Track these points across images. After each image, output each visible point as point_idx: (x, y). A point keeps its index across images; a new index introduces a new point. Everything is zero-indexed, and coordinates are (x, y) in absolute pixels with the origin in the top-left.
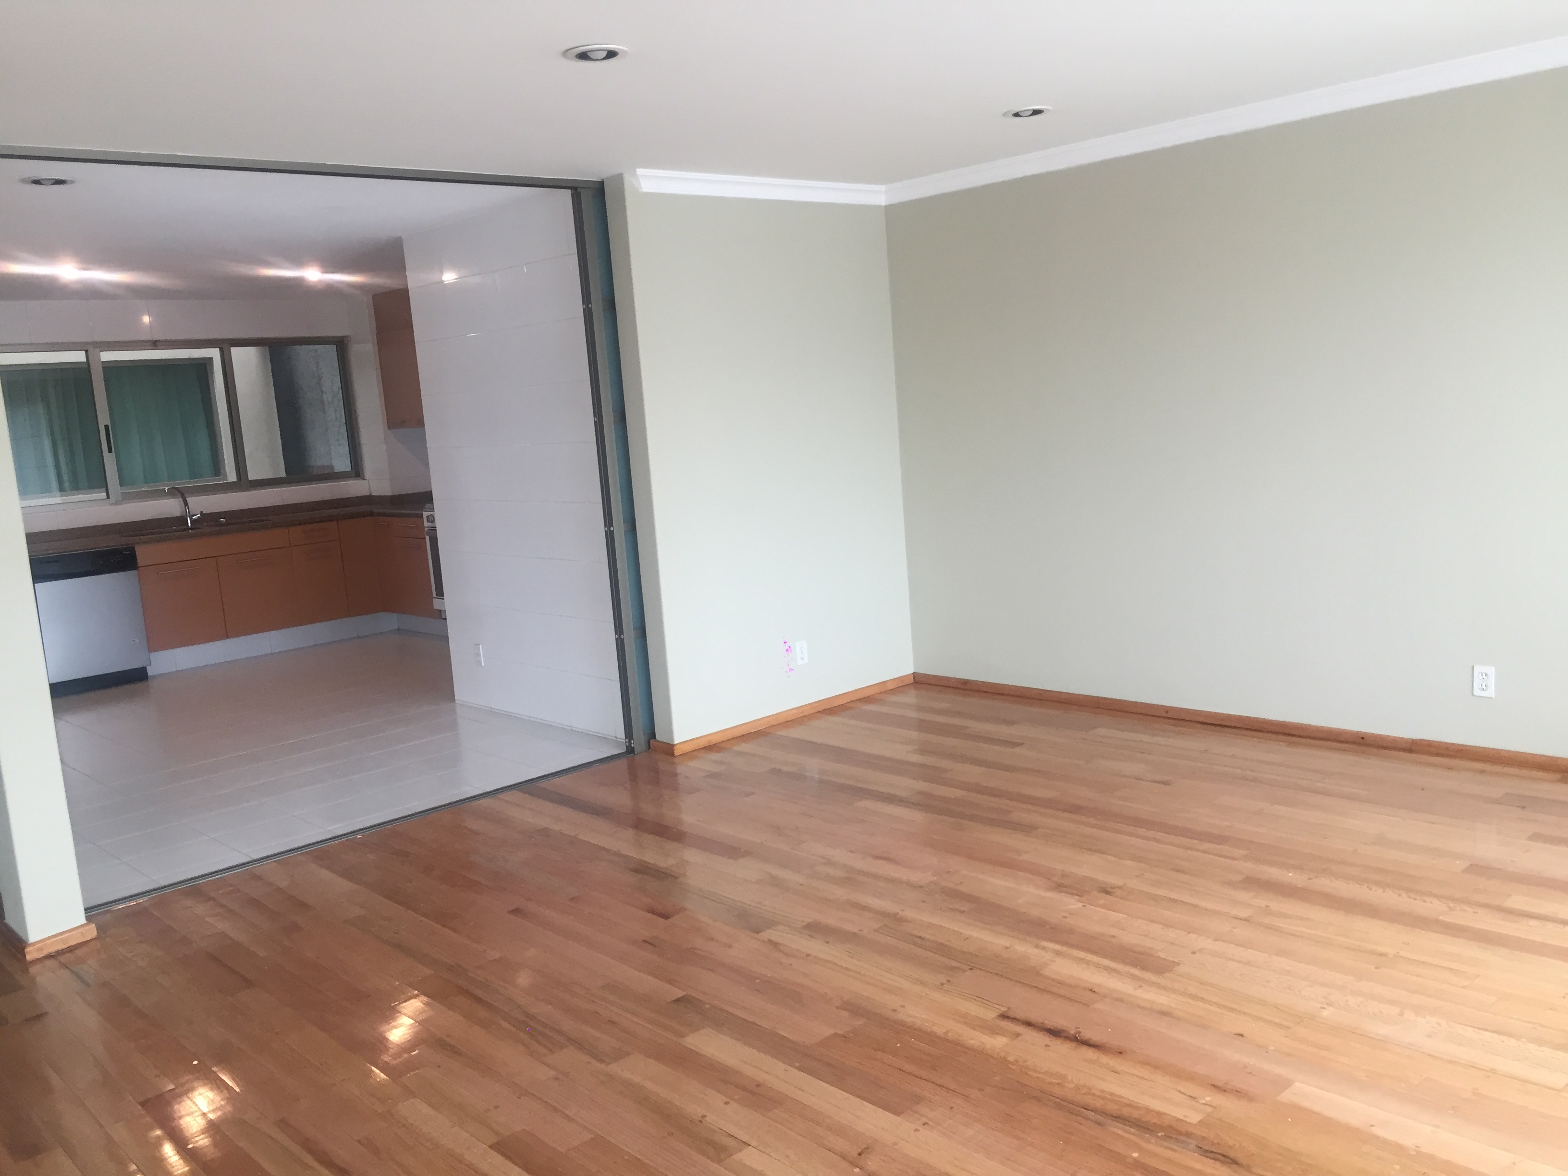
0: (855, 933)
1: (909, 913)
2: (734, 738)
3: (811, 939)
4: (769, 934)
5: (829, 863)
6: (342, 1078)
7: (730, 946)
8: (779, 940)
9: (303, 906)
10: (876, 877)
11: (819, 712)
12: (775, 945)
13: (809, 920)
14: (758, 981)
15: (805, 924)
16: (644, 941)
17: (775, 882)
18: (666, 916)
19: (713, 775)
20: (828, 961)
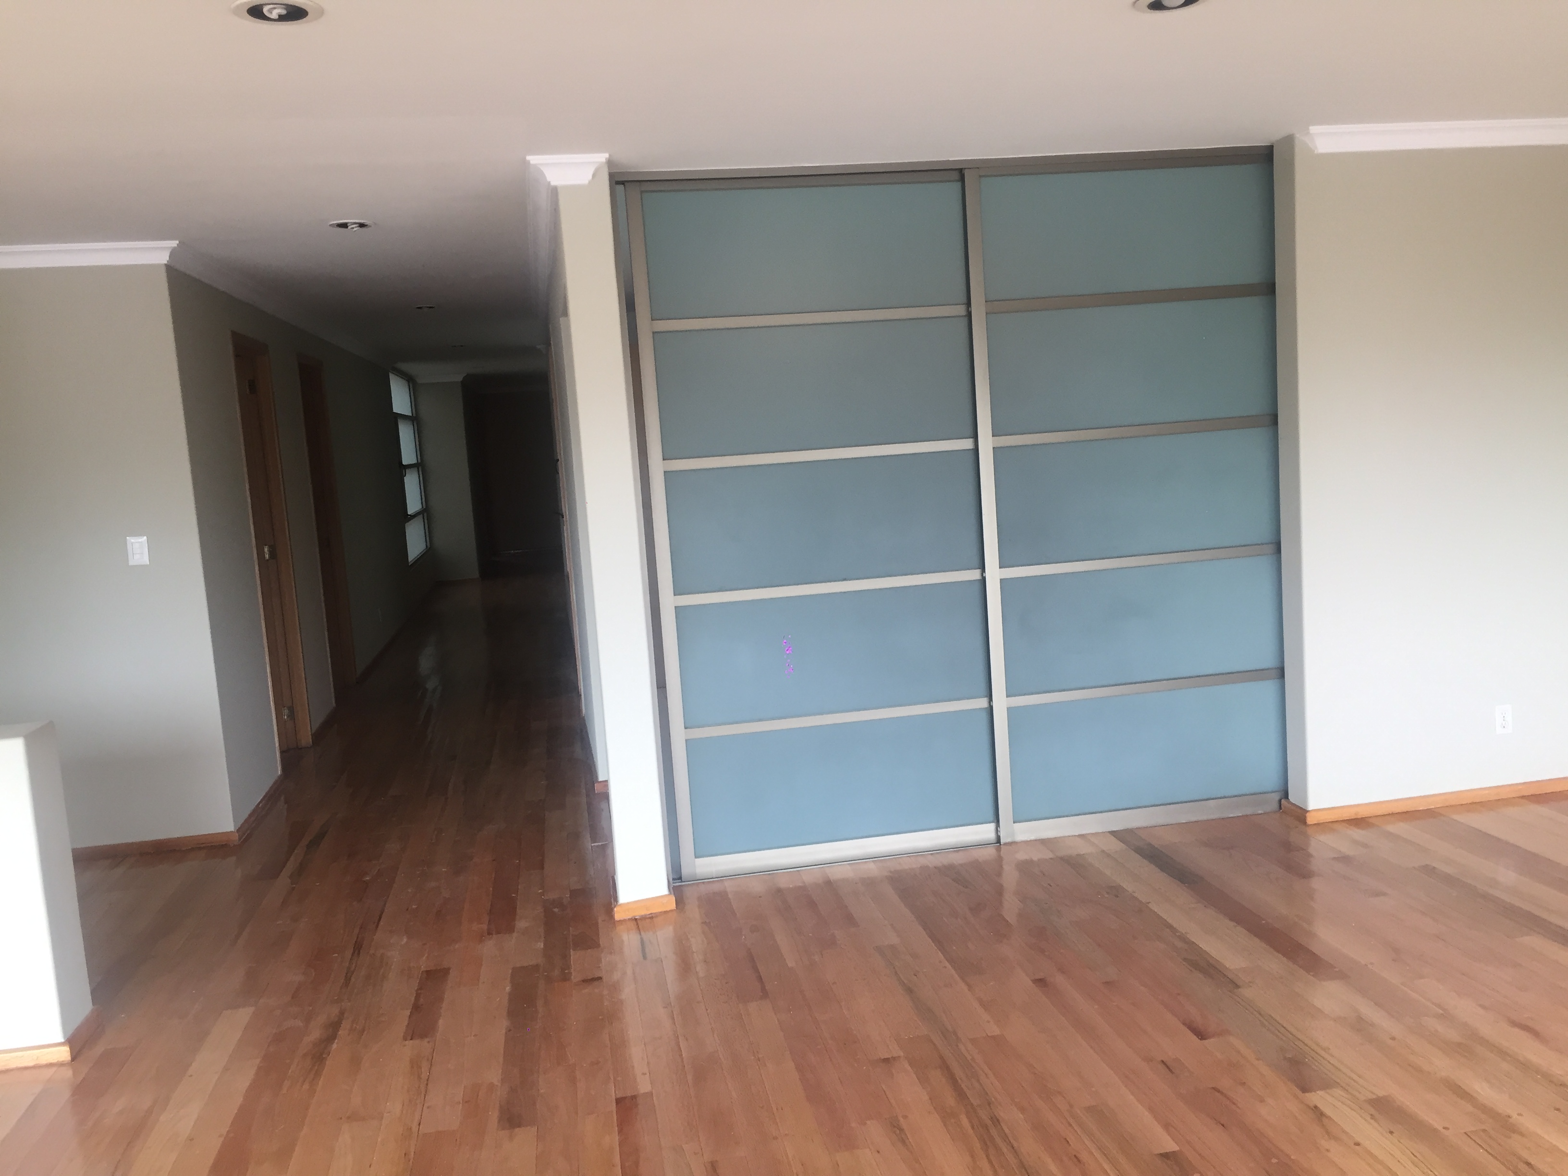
0: (1435, 1130)
1: (1529, 1122)
2: (1389, 814)
3: (1372, 1121)
4: (1317, 1098)
5: (1446, 1016)
6: (787, 1132)
7: (1262, 1101)
8: (1328, 1111)
9: (850, 919)
10: (1503, 1053)
11: (1523, 797)
12: (1318, 1114)
13: (1381, 1093)
14: (1274, 1161)
15: (1374, 1097)
16: (1163, 1061)
17: (1360, 1025)
18: (1201, 1035)
19: (1345, 859)
20: (1381, 1163)
